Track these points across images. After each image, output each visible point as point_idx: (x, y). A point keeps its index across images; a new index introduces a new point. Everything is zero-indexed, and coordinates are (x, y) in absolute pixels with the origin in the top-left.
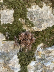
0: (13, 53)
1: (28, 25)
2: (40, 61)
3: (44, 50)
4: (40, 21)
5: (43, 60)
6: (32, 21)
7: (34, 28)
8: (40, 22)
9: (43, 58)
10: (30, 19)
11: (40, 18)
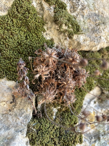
0: (8, 128)
1: (64, 27)
2: (93, 140)
3: (102, 107)
4: (96, 21)
5: (101, 137)
6: (74, 14)
7: (82, 38)
8: (98, 22)
9: (101, 131)
10: (68, 8)
11: (97, 12)
